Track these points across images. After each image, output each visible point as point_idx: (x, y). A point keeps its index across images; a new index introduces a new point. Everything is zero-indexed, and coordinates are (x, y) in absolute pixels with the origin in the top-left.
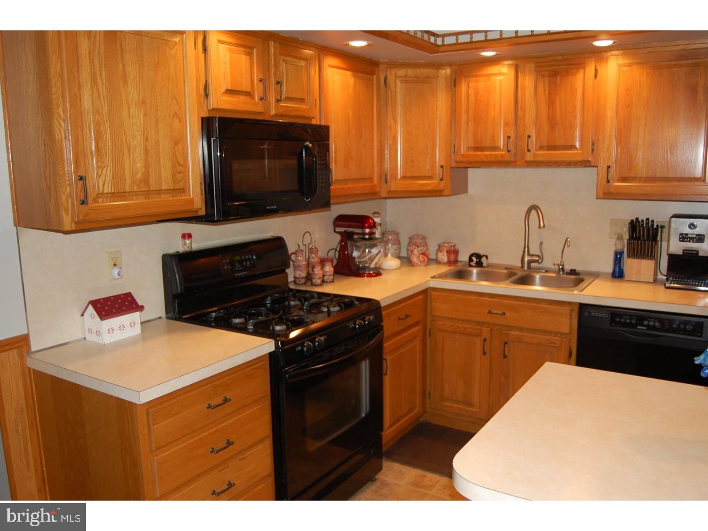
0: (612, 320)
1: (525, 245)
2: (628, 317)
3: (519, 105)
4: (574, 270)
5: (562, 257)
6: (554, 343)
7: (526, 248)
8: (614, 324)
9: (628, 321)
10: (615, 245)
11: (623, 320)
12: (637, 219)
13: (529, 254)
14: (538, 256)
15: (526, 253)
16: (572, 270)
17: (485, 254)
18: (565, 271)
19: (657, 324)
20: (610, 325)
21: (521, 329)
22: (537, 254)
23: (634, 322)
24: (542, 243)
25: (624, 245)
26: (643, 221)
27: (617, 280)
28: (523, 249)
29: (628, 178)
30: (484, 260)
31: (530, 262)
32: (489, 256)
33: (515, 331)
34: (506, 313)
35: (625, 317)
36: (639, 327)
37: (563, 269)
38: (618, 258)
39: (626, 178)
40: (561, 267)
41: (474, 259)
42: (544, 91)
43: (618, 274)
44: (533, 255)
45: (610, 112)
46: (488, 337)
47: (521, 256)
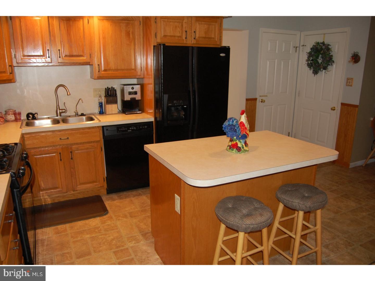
0: (118, 130)
1: (57, 105)
2: (124, 128)
3: (51, 33)
4: (83, 114)
5: (76, 108)
6: (94, 146)
7: (58, 106)
8: (119, 132)
9: (124, 129)
10: (99, 100)
11: (122, 129)
12: (108, 87)
13: (60, 109)
14: (64, 109)
15: (58, 109)
16: (82, 114)
17: (36, 113)
18: (79, 114)
19: (135, 128)
20: (118, 132)
21: (77, 144)
22: (63, 108)
23: (126, 129)
24: (65, 103)
25: (103, 100)
26: (110, 88)
27: (102, 115)
28: (56, 107)
29: (107, 69)
30: (36, 115)
31: (61, 113)
32: (38, 113)
33: (74, 145)
34: (69, 138)
35: (123, 128)
36: (128, 131)
37: (78, 114)
38: (101, 105)
39: (106, 69)
40: (77, 113)
41: (31, 116)
42: (65, 27)
43: (102, 112)
44: (62, 110)
45: (97, 41)
46: (61, 152)
47: (56, 111)
